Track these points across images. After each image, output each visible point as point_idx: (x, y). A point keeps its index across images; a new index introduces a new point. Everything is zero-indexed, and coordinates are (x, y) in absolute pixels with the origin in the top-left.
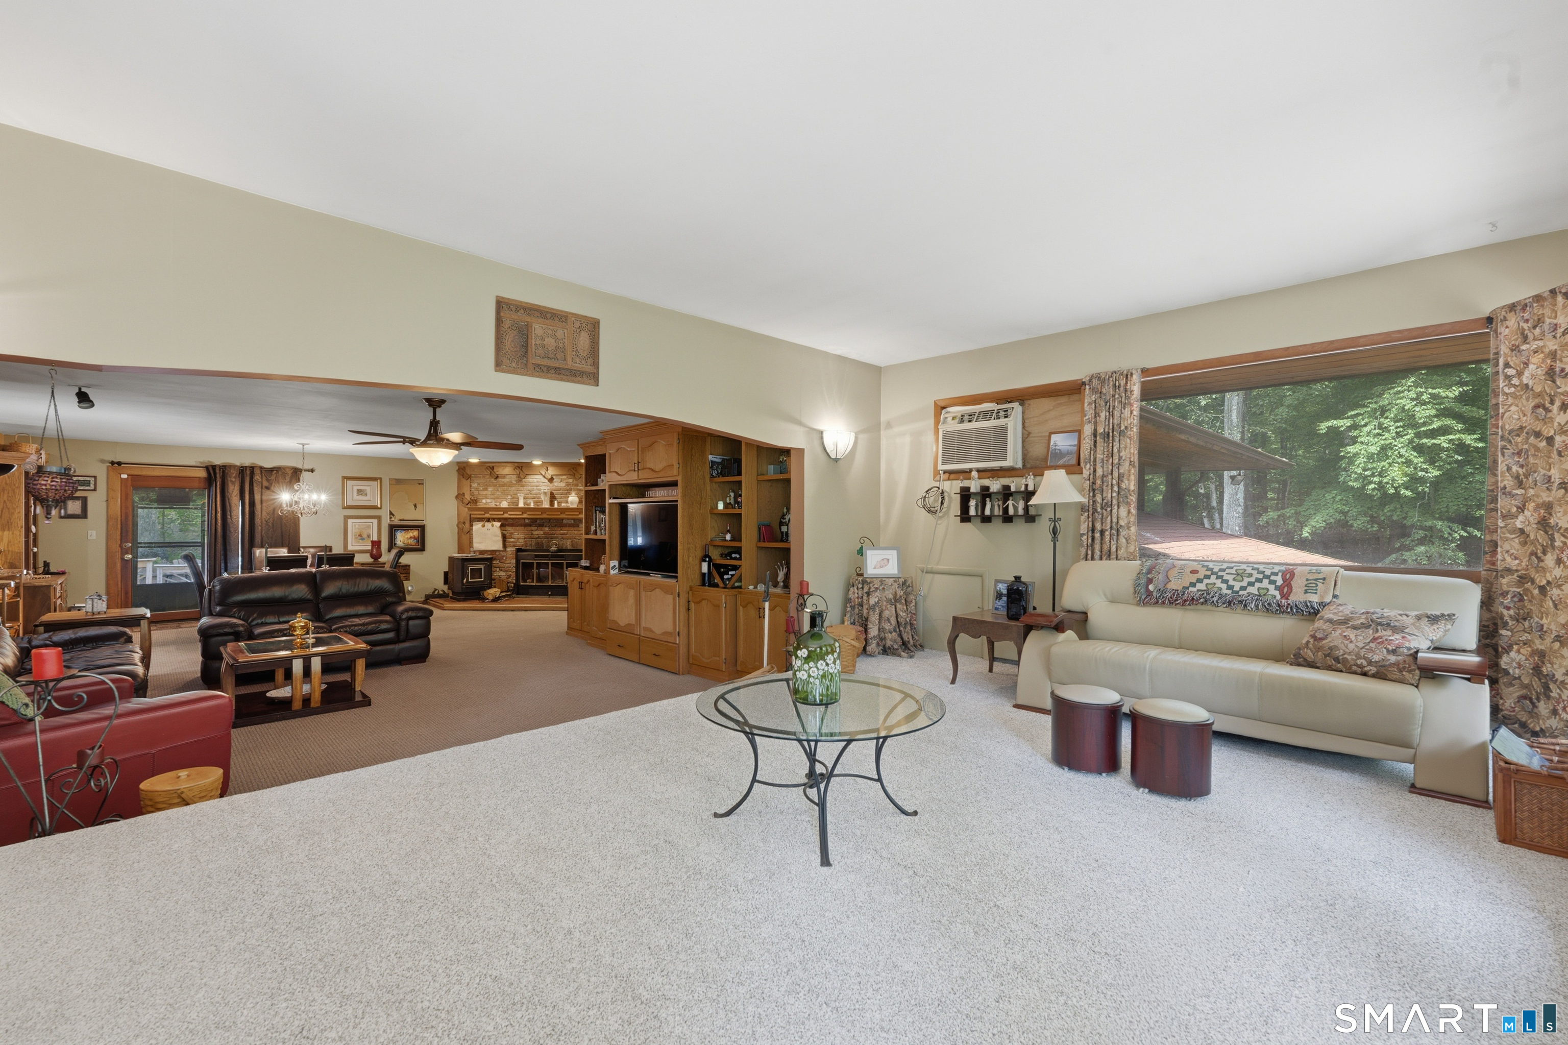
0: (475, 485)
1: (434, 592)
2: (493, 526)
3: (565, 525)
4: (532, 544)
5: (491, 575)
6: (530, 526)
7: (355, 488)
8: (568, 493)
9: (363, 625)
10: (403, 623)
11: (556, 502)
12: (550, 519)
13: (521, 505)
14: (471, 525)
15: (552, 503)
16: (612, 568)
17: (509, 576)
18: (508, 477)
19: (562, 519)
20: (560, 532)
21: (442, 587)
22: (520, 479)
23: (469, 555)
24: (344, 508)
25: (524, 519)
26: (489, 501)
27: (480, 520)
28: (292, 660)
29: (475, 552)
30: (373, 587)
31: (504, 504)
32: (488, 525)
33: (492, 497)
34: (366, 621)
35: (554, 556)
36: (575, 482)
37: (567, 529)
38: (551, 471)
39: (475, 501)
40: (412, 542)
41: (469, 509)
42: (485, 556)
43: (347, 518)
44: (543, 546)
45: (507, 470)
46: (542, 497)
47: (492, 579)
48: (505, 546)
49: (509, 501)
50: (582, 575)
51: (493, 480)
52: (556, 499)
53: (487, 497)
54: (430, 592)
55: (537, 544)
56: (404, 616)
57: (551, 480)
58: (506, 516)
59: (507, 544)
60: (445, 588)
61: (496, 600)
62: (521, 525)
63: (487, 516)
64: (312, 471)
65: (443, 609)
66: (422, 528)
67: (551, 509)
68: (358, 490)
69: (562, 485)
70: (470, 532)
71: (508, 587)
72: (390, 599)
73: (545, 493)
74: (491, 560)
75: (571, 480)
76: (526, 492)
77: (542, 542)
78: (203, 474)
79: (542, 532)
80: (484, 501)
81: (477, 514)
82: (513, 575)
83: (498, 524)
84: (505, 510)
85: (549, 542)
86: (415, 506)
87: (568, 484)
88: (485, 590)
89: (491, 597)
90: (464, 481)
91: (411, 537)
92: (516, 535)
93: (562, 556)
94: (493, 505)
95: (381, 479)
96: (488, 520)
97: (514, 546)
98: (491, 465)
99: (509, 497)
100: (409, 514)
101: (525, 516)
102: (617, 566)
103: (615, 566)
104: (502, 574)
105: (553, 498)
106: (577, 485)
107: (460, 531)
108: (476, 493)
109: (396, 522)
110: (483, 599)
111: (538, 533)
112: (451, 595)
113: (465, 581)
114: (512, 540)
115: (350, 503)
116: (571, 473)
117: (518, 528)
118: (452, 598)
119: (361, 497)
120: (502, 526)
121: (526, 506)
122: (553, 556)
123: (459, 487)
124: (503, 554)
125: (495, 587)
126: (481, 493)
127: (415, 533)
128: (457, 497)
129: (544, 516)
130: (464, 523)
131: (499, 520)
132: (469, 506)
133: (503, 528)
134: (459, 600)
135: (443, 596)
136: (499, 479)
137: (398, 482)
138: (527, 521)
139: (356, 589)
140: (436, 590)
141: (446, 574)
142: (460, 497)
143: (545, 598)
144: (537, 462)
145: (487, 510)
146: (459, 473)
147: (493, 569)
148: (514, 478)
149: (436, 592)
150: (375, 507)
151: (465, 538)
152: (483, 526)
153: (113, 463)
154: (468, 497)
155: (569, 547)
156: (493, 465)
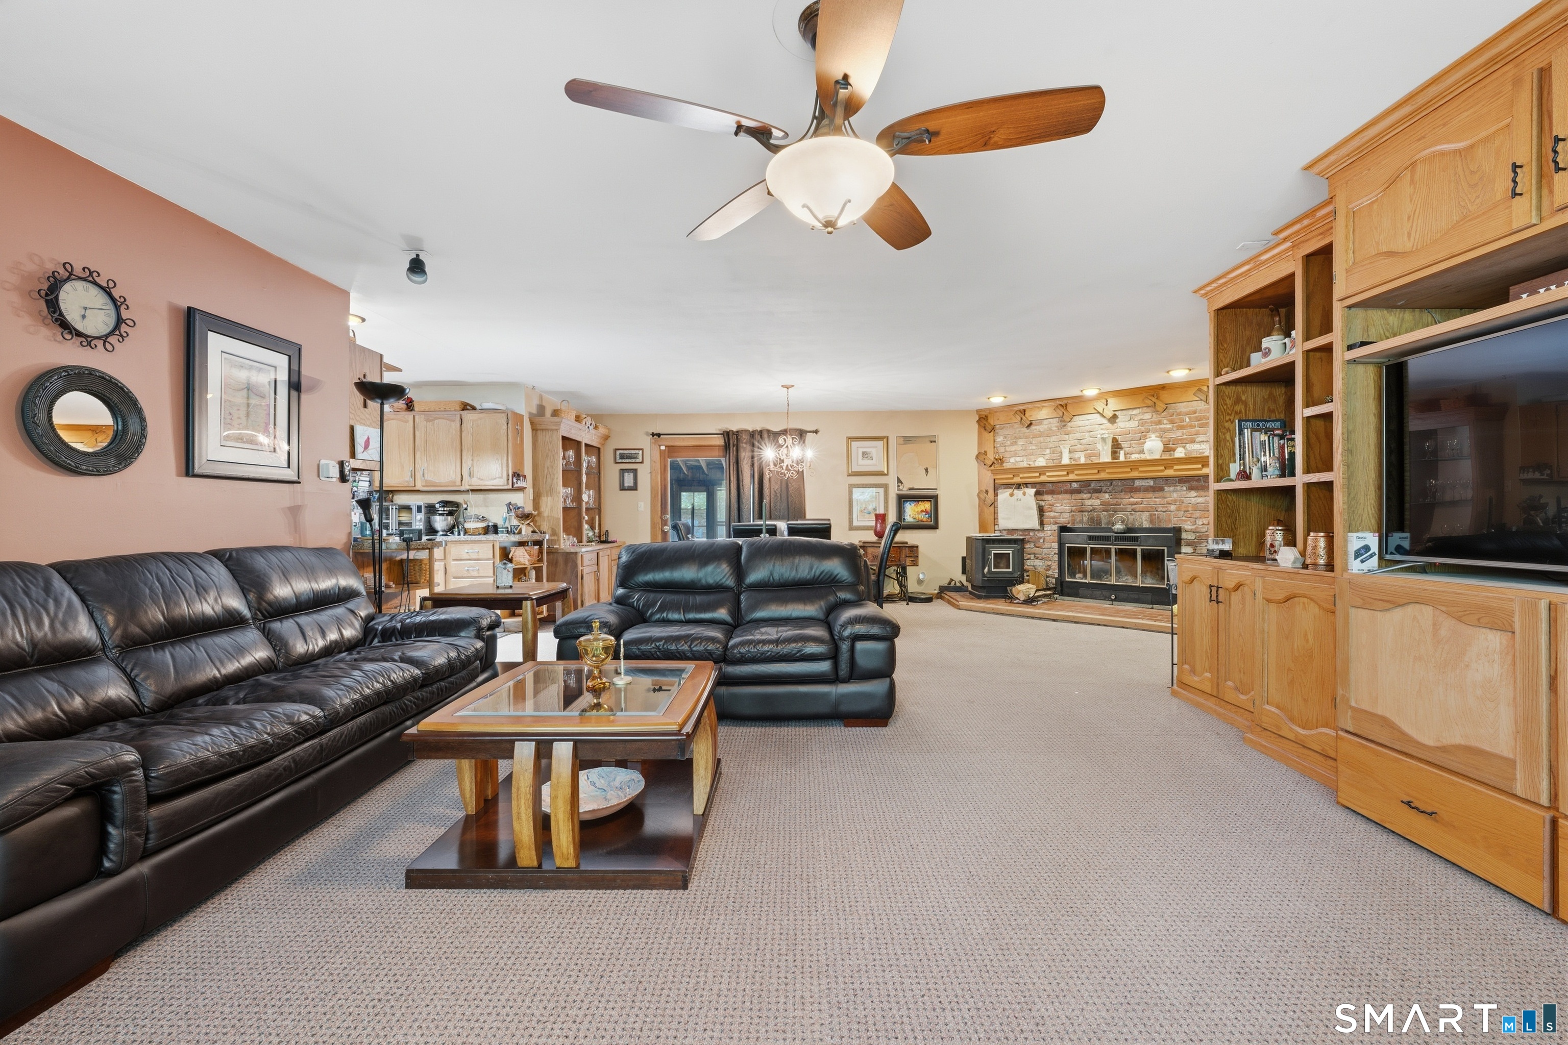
0: (1000, 439)
1: (950, 583)
2: (1024, 494)
3: (1138, 490)
4: (1082, 521)
5: (1023, 564)
6: (1078, 491)
7: (861, 451)
8: (1143, 436)
9: (777, 642)
10: (845, 647)
11: (1122, 453)
12: (1111, 481)
13: (1066, 460)
14: (996, 495)
15: (1115, 454)
16: (1358, 554)
17: (1049, 568)
18: (1046, 422)
19: (1133, 479)
20: (1128, 500)
21: (960, 578)
22: (1063, 422)
23: (992, 535)
24: (849, 475)
25: (1071, 482)
26: (1018, 459)
27: (1008, 486)
28: (513, 742)
29: (1000, 531)
30: (818, 573)
31: (1041, 462)
32: (1018, 493)
33: (1023, 453)
34: (785, 634)
35: (1121, 537)
36: (1156, 418)
37: (1141, 495)
38: (1114, 404)
39: (1001, 461)
40: (923, 517)
41: (994, 472)
42: (1015, 537)
43: (852, 486)
44: (1100, 523)
45: (1044, 413)
46: (1099, 446)
47: (1023, 570)
48: (1042, 523)
49: (1047, 457)
50: (1219, 569)
51: (1025, 430)
52: (1121, 448)
53: (1015, 455)
54: (945, 583)
55: (1091, 519)
56: (846, 633)
57: (1113, 419)
58: (1043, 478)
59: (1046, 520)
60: (963, 579)
61: (1030, 601)
62: (1066, 492)
63: (1017, 480)
64: (816, 432)
65: (958, 608)
66: (933, 499)
67: (1115, 463)
68: (864, 453)
69: (1134, 424)
70: (994, 504)
71: (1047, 583)
72: (843, 595)
73: (1104, 439)
74: (1022, 541)
75: (1147, 416)
76: (1072, 442)
77: (1098, 516)
78: (720, 441)
79: (1098, 502)
80: (1012, 460)
81: (1003, 478)
82: (1055, 566)
83: (1031, 491)
84: (1042, 470)
85: (1111, 516)
86: (927, 470)
87: (1142, 423)
88: (1014, 585)
89: (1022, 597)
90: (986, 434)
91: (922, 511)
92: (1058, 507)
93: (1135, 539)
94: (1025, 465)
95: (887, 438)
96: (1018, 486)
97: (1056, 523)
98: (1021, 408)
99: (1048, 451)
100: (918, 482)
101: (1072, 477)
102: (1375, 548)
103: (1367, 548)
104: (1038, 563)
105: (1116, 446)
106: (1160, 423)
107: (982, 501)
108: (1002, 450)
109: (905, 491)
110: (1011, 598)
111: (1094, 502)
112: (970, 589)
113: (986, 570)
114: (1052, 514)
115: (855, 468)
116: (1149, 402)
117: (1060, 496)
118: (971, 593)
119: (867, 462)
120: (1038, 493)
121: (1073, 463)
122: (1117, 538)
123: (980, 443)
124: (1040, 534)
125: (1028, 582)
126: (1008, 449)
127: (927, 506)
128: (977, 457)
129: (1103, 476)
130: (987, 492)
131: (1033, 485)
132: (992, 468)
133: (1040, 497)
134: (979, 597)
135: (960, 589)
136: (1033, 427)
137: (907, 440)
138: (1075, 485)
139: (793, 574)
140: (952, 580)
141: (964, 559)
142: (981, 457)
143: (1106, 605)
144: (1091, 392)
145: (1016, 471)
146: (979, 425)
147: (1026, 556)
148: (1055, 423)
149: (953, 583)
150: (881, 474)
151: (989, 511)
152: (1012, 495)
153: (653, 435)
154: (991, 456)
155: (1146, 525)
156: (1024, 407)
